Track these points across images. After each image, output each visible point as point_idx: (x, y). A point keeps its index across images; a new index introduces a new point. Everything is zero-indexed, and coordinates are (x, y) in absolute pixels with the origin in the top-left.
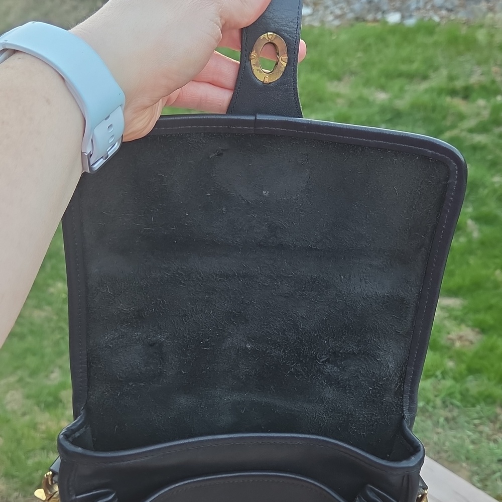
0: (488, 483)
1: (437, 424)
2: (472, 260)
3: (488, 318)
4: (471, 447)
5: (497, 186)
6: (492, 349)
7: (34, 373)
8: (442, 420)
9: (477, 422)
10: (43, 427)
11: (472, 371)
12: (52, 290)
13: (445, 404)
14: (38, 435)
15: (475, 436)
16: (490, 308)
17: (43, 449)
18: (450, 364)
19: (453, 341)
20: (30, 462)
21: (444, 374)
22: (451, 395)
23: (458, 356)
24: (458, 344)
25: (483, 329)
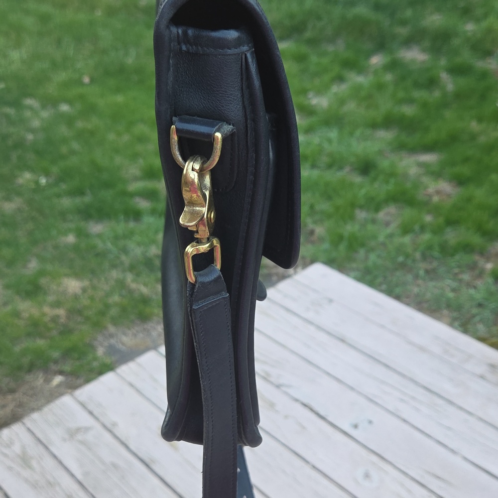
0: (469, 326)
1: (417, 277)
2: (448, 114)
3: (465, 170)
4: (451, 295)
5: (469, 34)
6: (469, 200)
7: (10, 264)
8: (422, 273)
9: (456, 270)
10: (25, 315)
11: (451, 222)
12: (20, 181)
13: (424, 257)
14: (21, 323)
15: (455, 284)
16: (466, 160)
17: (29, 335)
18: (428, 218)
19: (430, 196)
20: (17, 349)
21: (423, 229)
22: (430, 247)
23: (436, 210)
24: (436, 199)
25: (460, 181)
